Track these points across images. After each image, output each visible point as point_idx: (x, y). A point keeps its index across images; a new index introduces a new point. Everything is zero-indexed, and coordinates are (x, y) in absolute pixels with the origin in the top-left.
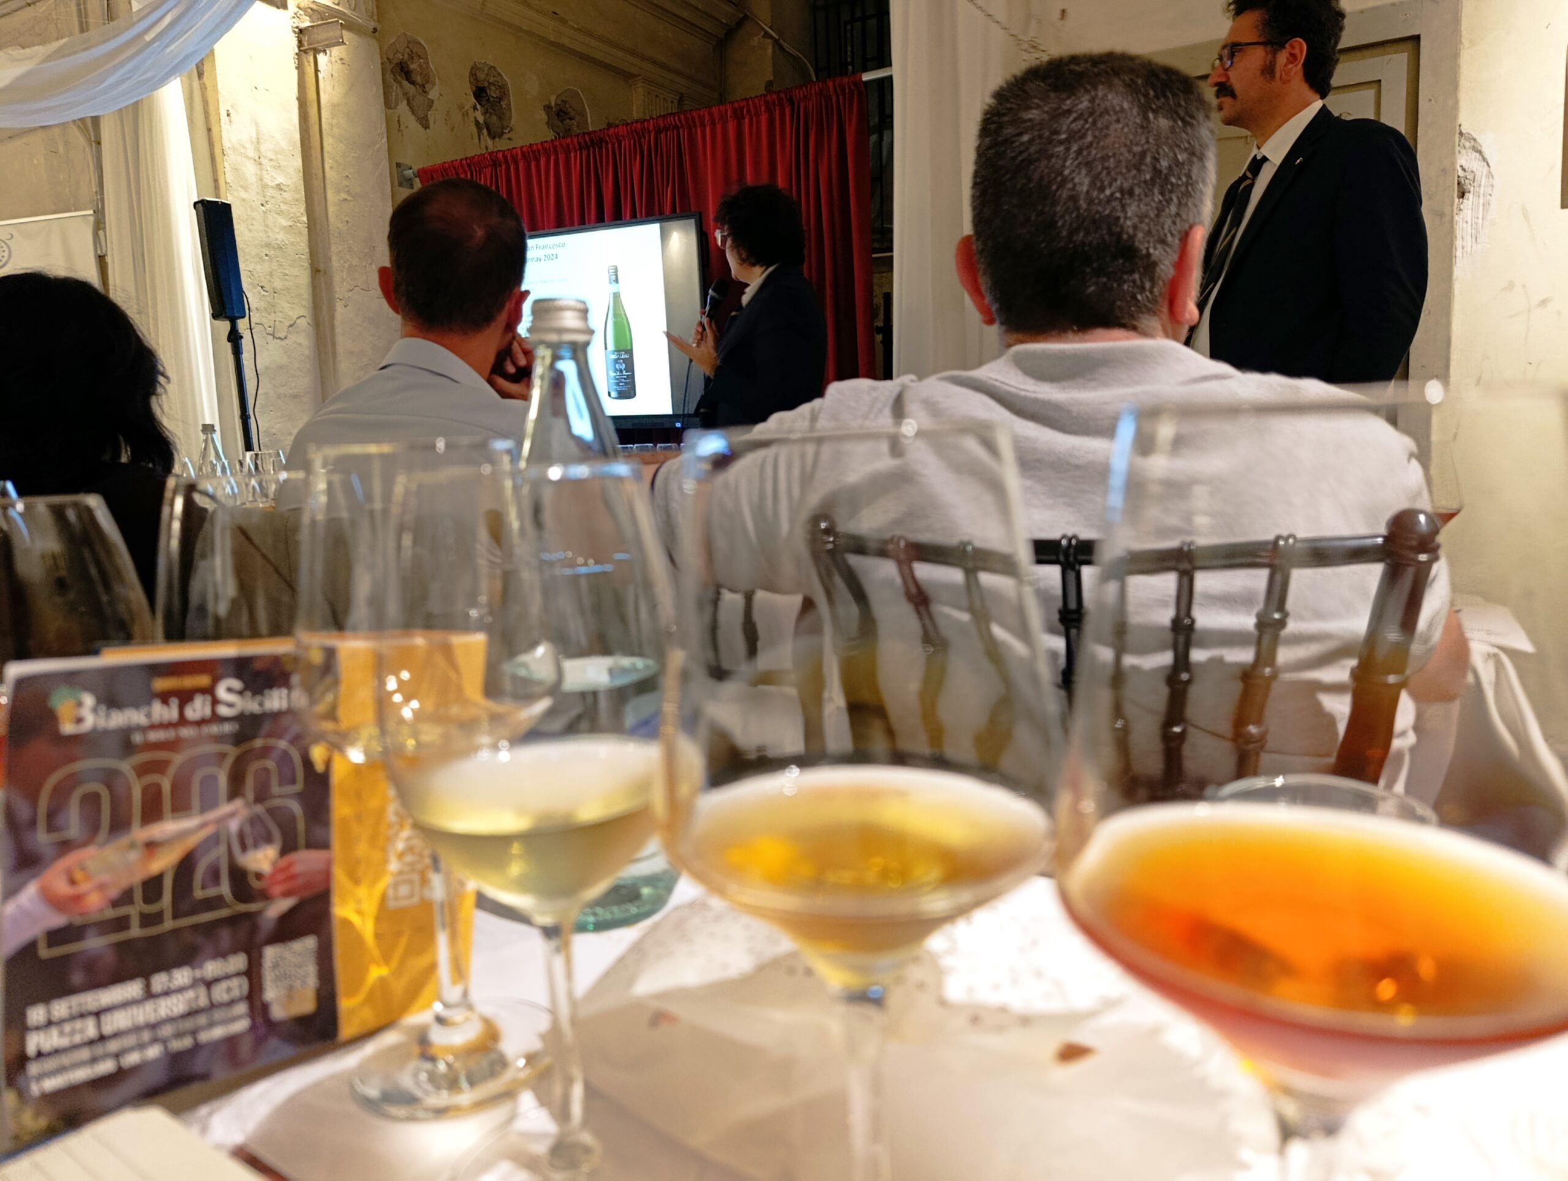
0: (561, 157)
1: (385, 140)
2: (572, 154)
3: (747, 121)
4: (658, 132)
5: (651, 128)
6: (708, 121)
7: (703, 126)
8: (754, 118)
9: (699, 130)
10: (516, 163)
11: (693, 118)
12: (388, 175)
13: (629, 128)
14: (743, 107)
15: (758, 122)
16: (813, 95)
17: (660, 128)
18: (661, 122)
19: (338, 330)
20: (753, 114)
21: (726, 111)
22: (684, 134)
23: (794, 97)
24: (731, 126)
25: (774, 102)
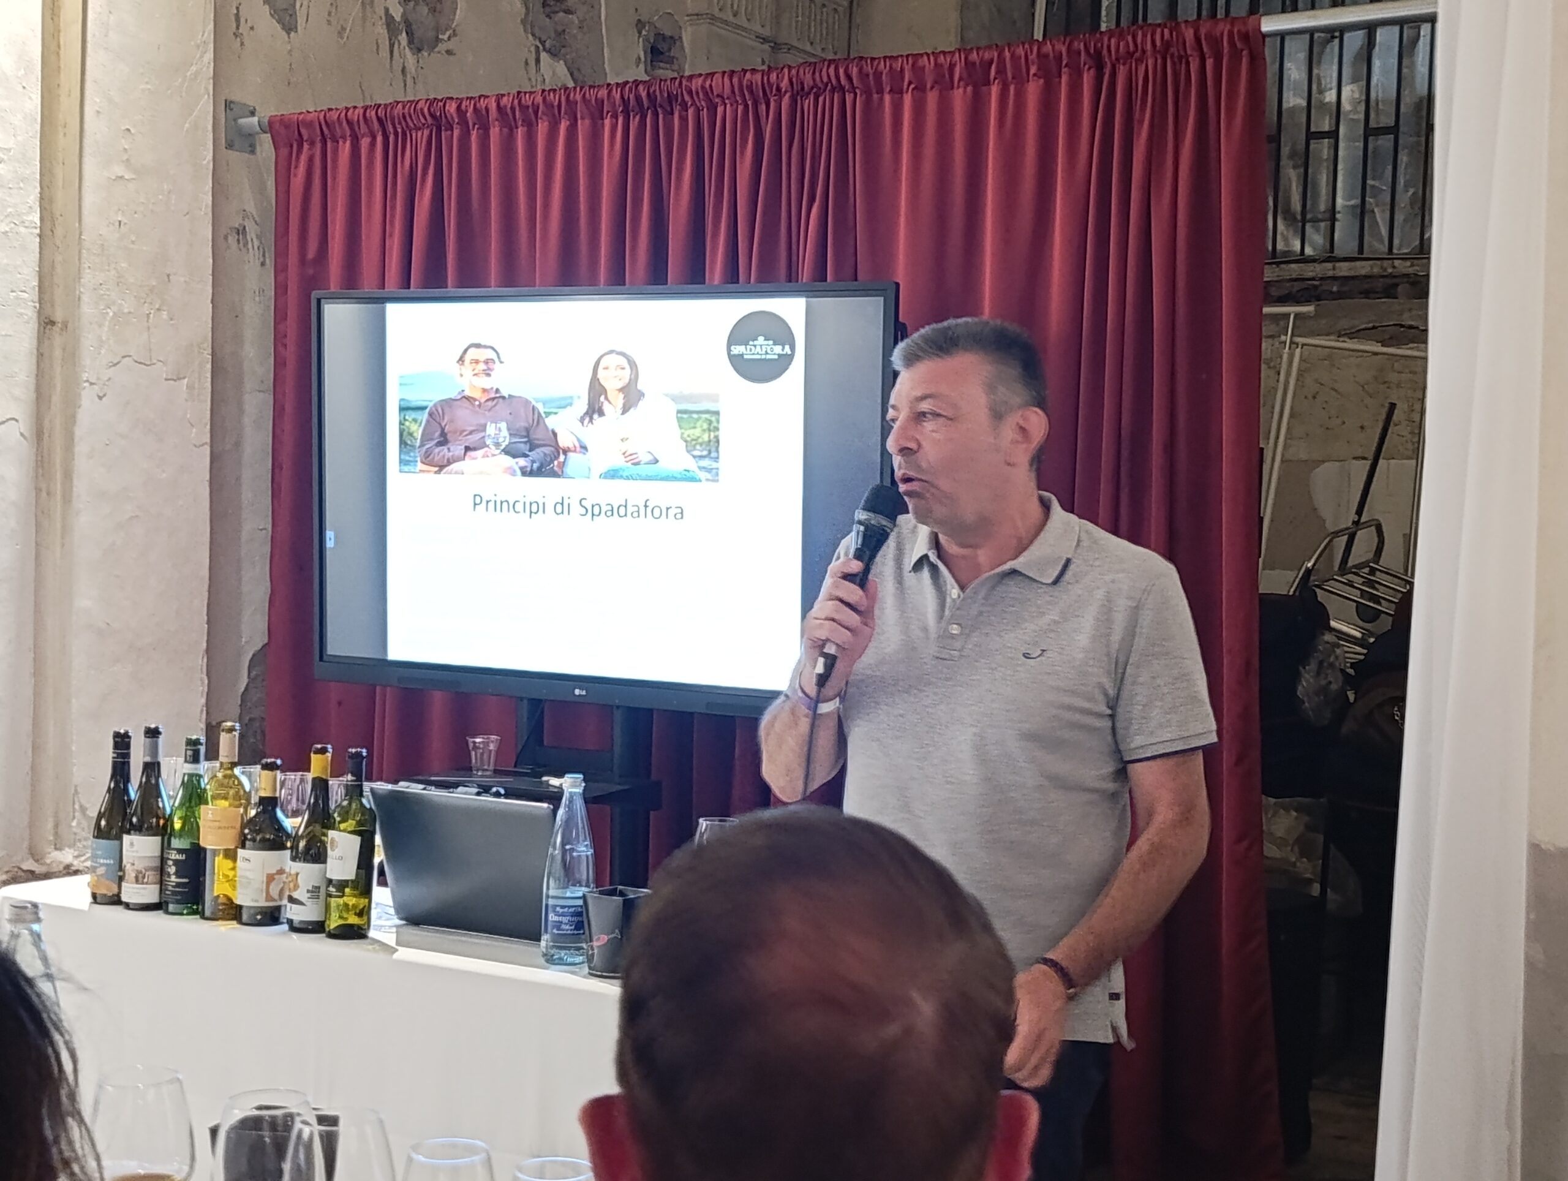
0: (583, 126)
1: (210, 55)
2: (607, 122)
3: (995, 90)
4: (799, 93)
5: (784, 84)
6: (910, 83)
7: (897, 92)
8: (1012, 88)
9: (887, 98)
10: (485, 128)
11: (878, 75)
12: (210, 127)
13: (735, 80)
14: (991, 62)
15: (1020, 95)
16: (1149, 53)
17: (803, 89)
18: (809, 76)
19: (81, 449)
20: (1010, 75)
21: (952, 67)
22: (856, 104)
23: (1105, 52)
24: (959, 98)
25: (1059, 58)
